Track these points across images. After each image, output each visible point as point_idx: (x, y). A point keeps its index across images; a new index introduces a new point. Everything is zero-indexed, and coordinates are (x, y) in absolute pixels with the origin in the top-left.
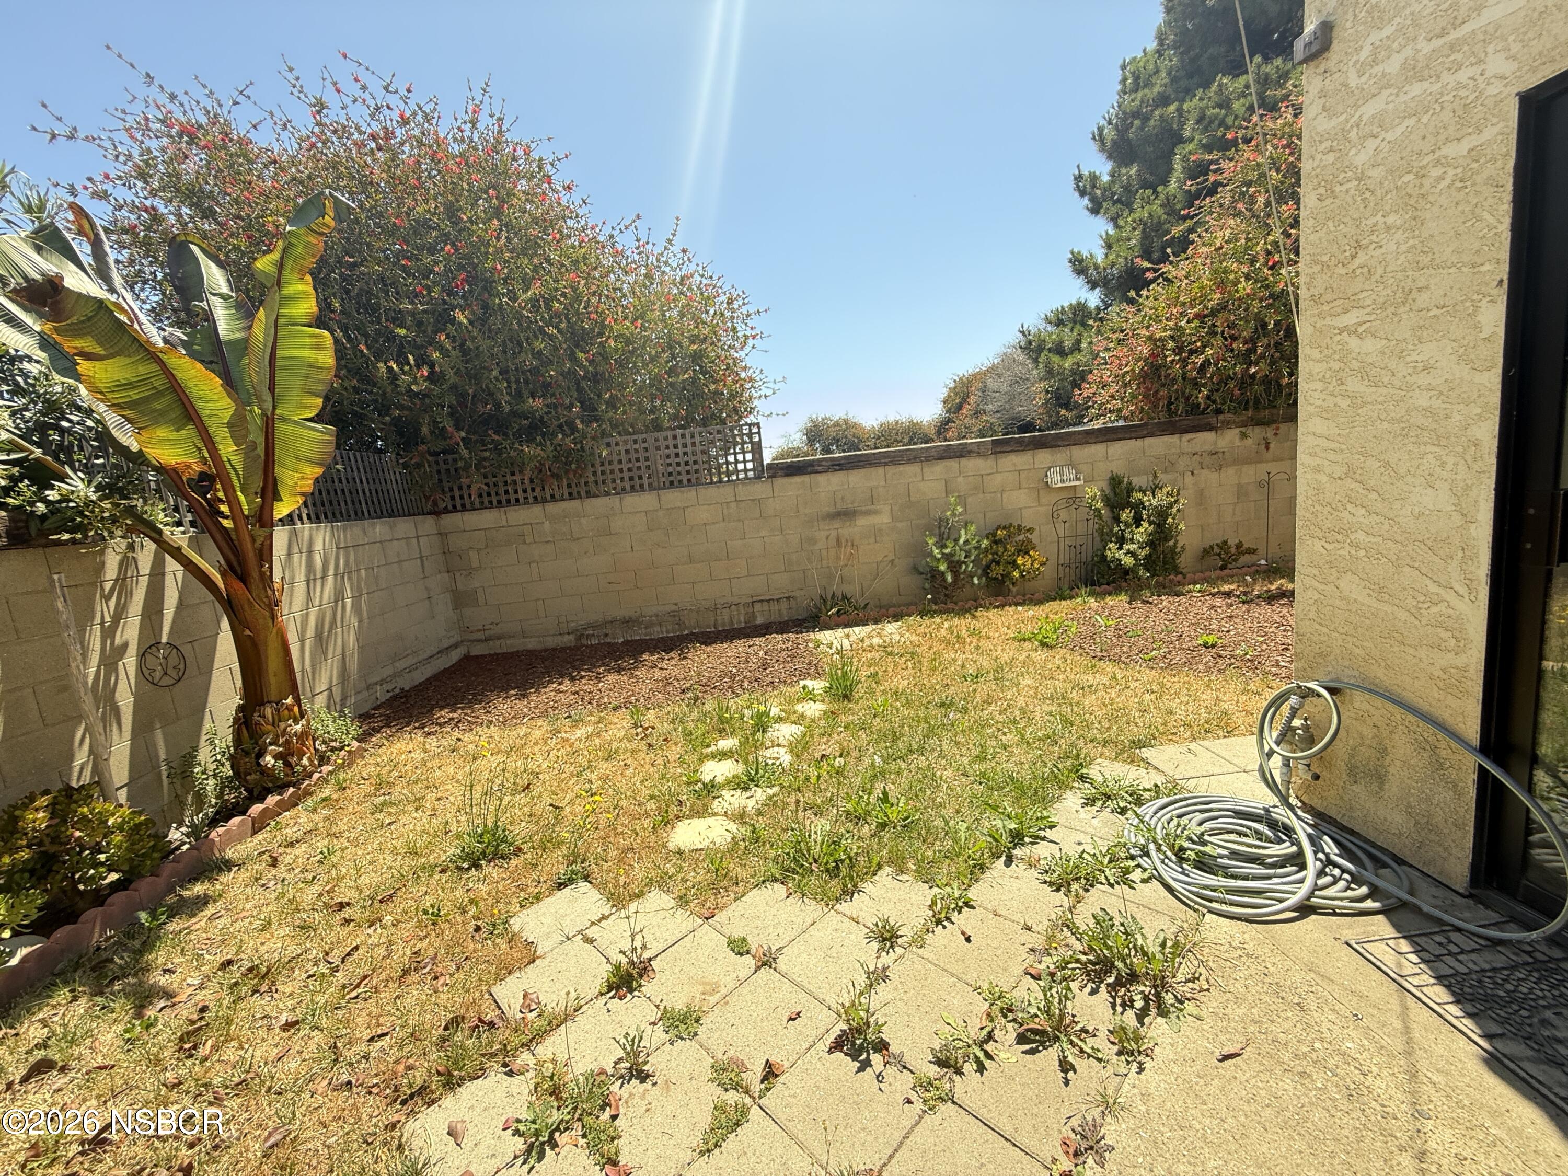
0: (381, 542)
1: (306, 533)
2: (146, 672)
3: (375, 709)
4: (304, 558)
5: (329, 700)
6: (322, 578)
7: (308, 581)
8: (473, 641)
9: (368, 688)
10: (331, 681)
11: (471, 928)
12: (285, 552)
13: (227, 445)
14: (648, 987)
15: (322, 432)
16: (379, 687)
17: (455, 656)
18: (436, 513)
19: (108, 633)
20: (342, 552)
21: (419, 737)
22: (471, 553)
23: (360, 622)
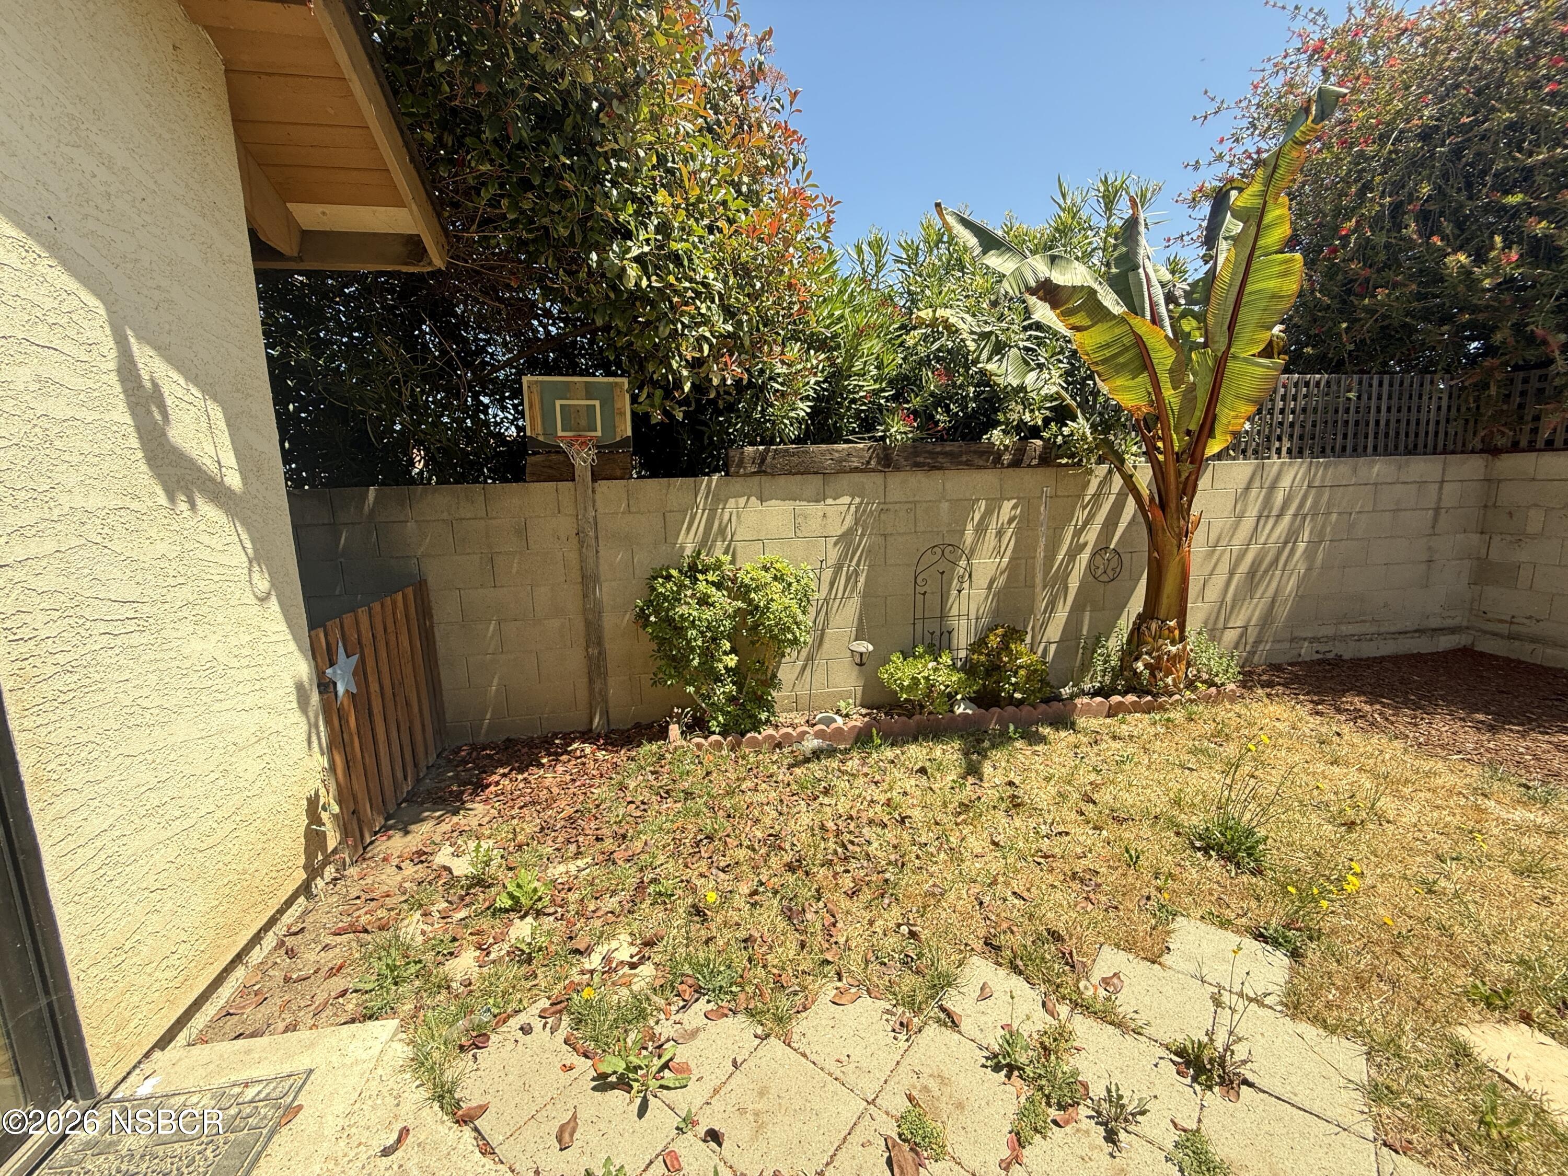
0: (1376, 484)
1: (1275, 469)
2: (1093, 568)
3: (1289, 665)
4: (1263, 493)
5: (1241, 637)
6: (1278, 516)
7: (1259, 518)
8: (1485, 632)
9: (1292, 641)
10: (1250, 620)
11: (1145, 891)
12: (1243, 486)
13: (1167, 389)
14: (1215, 1098)
15: (1268, 367)
16: (1306, 644)
17: (1445, 643)
18: (1492, 450)
19: (1078, 533)
20: (1313, 491)
21: (1303, 711)
22: (1532, 513)
23: (1309, 569)
